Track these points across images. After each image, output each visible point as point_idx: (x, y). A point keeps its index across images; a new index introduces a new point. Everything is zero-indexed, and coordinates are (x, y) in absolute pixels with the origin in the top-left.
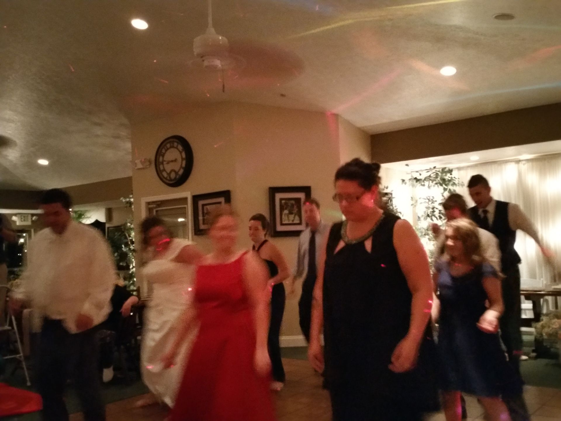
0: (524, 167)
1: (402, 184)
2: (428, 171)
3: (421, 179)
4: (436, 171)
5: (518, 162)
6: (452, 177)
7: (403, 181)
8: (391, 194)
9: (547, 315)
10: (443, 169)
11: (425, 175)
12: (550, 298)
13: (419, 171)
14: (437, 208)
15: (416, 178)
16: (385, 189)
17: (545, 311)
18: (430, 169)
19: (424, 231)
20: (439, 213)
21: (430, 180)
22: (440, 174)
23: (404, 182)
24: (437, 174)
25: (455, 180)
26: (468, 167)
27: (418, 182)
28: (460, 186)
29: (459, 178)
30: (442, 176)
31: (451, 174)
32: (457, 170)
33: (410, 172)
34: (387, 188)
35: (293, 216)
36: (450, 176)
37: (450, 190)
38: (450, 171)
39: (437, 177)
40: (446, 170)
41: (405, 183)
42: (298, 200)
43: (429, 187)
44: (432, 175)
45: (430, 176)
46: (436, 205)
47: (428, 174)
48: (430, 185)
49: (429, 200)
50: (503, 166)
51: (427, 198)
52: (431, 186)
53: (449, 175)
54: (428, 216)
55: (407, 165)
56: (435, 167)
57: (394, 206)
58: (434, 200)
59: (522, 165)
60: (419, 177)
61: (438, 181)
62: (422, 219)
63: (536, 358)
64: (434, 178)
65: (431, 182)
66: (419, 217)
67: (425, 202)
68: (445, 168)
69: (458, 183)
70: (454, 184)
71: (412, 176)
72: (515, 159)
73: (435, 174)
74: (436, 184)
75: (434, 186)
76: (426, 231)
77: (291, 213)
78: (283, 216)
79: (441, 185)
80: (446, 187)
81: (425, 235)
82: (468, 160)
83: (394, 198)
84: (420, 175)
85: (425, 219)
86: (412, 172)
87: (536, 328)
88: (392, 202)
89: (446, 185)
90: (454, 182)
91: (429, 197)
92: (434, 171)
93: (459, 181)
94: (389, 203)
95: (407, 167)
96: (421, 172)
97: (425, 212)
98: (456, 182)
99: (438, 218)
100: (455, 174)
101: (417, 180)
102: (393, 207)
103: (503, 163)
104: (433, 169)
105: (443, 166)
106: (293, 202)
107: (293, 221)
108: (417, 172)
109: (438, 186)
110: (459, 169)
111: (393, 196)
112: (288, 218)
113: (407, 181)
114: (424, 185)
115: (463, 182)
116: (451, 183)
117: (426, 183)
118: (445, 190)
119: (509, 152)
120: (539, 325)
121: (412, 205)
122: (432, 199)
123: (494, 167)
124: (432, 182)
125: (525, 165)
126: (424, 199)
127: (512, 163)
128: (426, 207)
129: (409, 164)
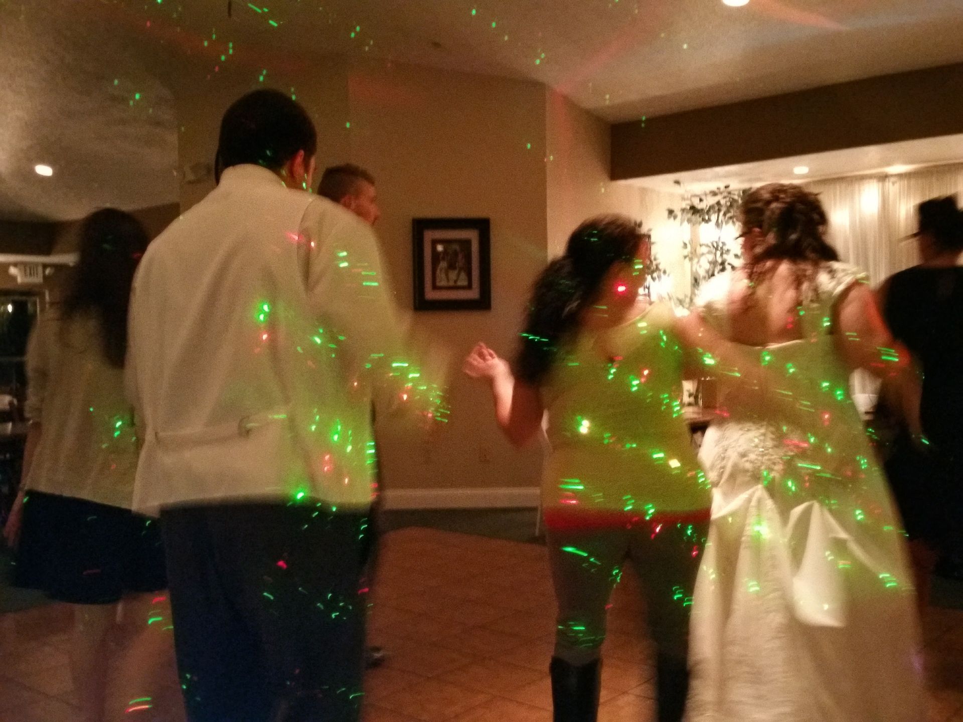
0: (893, 188)
1: (669, 217)
2: (715, 193)
3: (702, 210)
5: (883, 178)
7: (671, 212)
11: (711, 201)
13: (700, 193)
14: (729, 264)
18: (719, 190)
21: (720, 210)
23: (673, 214)
24: (733, 200)
27: (698, 215)
35: (456, 272)
39: (732, 206)
42: (466, 243)
43: (718, 224)
44: (723, 202)
45: (718, 203)
46: (729, 257)
47: (716, 200)
48: (720, 221)
49: (716, 248)
50: (857, 186)
51: (713, 245)
52: (722, 222)
55: (677, 182)
56: (727, 187)
57: (652, 258)
58: (726, 248)
59: (891, 184)
60: (700, 206)
64: (728, 206)
65: (721, 214)
66: (696, 280)
67: (709, 252)
71: (686, 203)
72: (879, 173)
73: (728, 199)
74: (731, 218)
75: (727, 223)
77: (451, 266)
78: (438, 272)
82: (791, 175)
83: (653, 243)
84: (701, 200)
91: (717, 242)
92: (727, 193)
95: (677, 186)
96: (703, 197)
97: (708, 271)
101: (694, 210)
103: (856, 180)
104: (724, 190)
105: (746, 186)
106: (456, 247)
107: (455, 282)
108: (697, 195)
109: (733, 222)
111: (653, 239)
112: (447, 275)
113: (678, 213)
114: (709, 221)
117: (713, 218)
121: (686, 257)
122: (720, 247)
123: (838, 188)
124: (724, 215)
125: (896, 185)
126: (707, 246)
127: (871, 181)
128: (710, 263)
129: (681, 180)
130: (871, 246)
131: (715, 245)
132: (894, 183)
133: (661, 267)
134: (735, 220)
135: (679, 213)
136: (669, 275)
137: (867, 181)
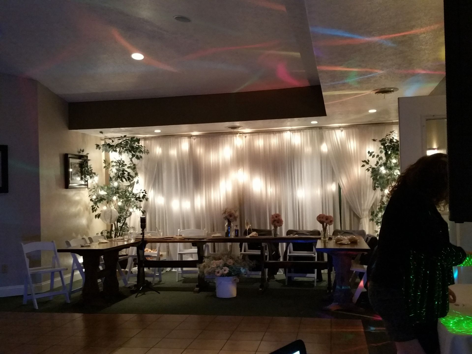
0: (194, 141)
2: (119, 138)
3: (113, 145)
4: (126, 139)
5: (190, 137)
6: (139, 145)
7: (98, 146)
8: (87, 157)
9: (208, 257)
10: (132, 138)
11: (116, 142)
12: (210, 244)
13: (112, 138)
14: (126, 171)
15: (109, 144)
16: (81, 152)
17: (206, 254)
18: (121, 137)
19: (114, 189)
20: (128, 175)
21: (121, 146)
22: (129, 142)
24: (127, 142)
25: (142, 149)
26: (152, 138)
27: (111, 148)
28: (146, 153)
29: (144, 147)
30: (131, 144)
31: (139, 143)
32: (143, 140)
33: (104, 139)
34: (83, 151)
36: (138, 145)
37: (137, 155)
38: (138, 140)
39: (127, 145)
40: (134, 139)
41: (100, 148)
43: (120, 153)
44: (123, 142)
45: (121, 143)
46: (126, 168)
47: (120, 141)
49: (120, 163)
50: (179, 140)
51: (118, 162)
52: (122, 152)
53: (136, 143)
54: (119, 177)
55: (101, 132)
56: (125, 136)
57: (89, 167)
58: (124, 164)
59: (193, 140)
60: (111, 144)
61: (128, 148)
62: (114, 179)
63: (199, 292)
64: (125, 145)
65: (121, 148)
66: (111, 178)
67: (116, 165)
68: (134, 137)
69: (144, 151)
70: (141, 151)
71: (105, 142)
72: (188, 134)
73: (125, 142)
74: (126, 150)
75: (124, 152)
76: (117, 190)
79: (130, 152)
80: (134, 154)
81: (116, 193)
82: (153, 133)
83: (89, 160)
84: (113, 141)
85: (116, 180)
86: (105, 138)
87: (199, 268)
88: (87, 164)
89: (134, 152)
90: (141, 150)
91: (120, 161)
92: (124, 139)
93: (145, 149)
94: (85, 164)
95: (101, 134)
96: (113, 139)
97: (116, 174)
98: (143, 150)
99: (127, 179)
100: (142, 143)
101: (110, 146)
102: (88, 169)
103: (179, 137)
104: (123, 138)
105: (132, 136)
108: (110, 139)
109: (127, 152)
110: (145, 139)
111: (89, 158)
114: (116, 151)
115: (148, 150)
116: (139, 150)
117: (118, 150)
118: (133, 156)
119: (184, 128)
120: (202, 265)
121: (105, 167)
122: (122, 163)
123: (172, 139)
124: (123, 149)
125: (195, 140)
126: (115, 162)
127: (185, 137)
128: (117, 170)
129: (103, 131)
130: (186, 165)
131: (119, 162)
132: (194, 139)
133: (93, 171)
134: (128, 151)
135: (101, 147)
136: (97, 175)
137: (184, 137)
